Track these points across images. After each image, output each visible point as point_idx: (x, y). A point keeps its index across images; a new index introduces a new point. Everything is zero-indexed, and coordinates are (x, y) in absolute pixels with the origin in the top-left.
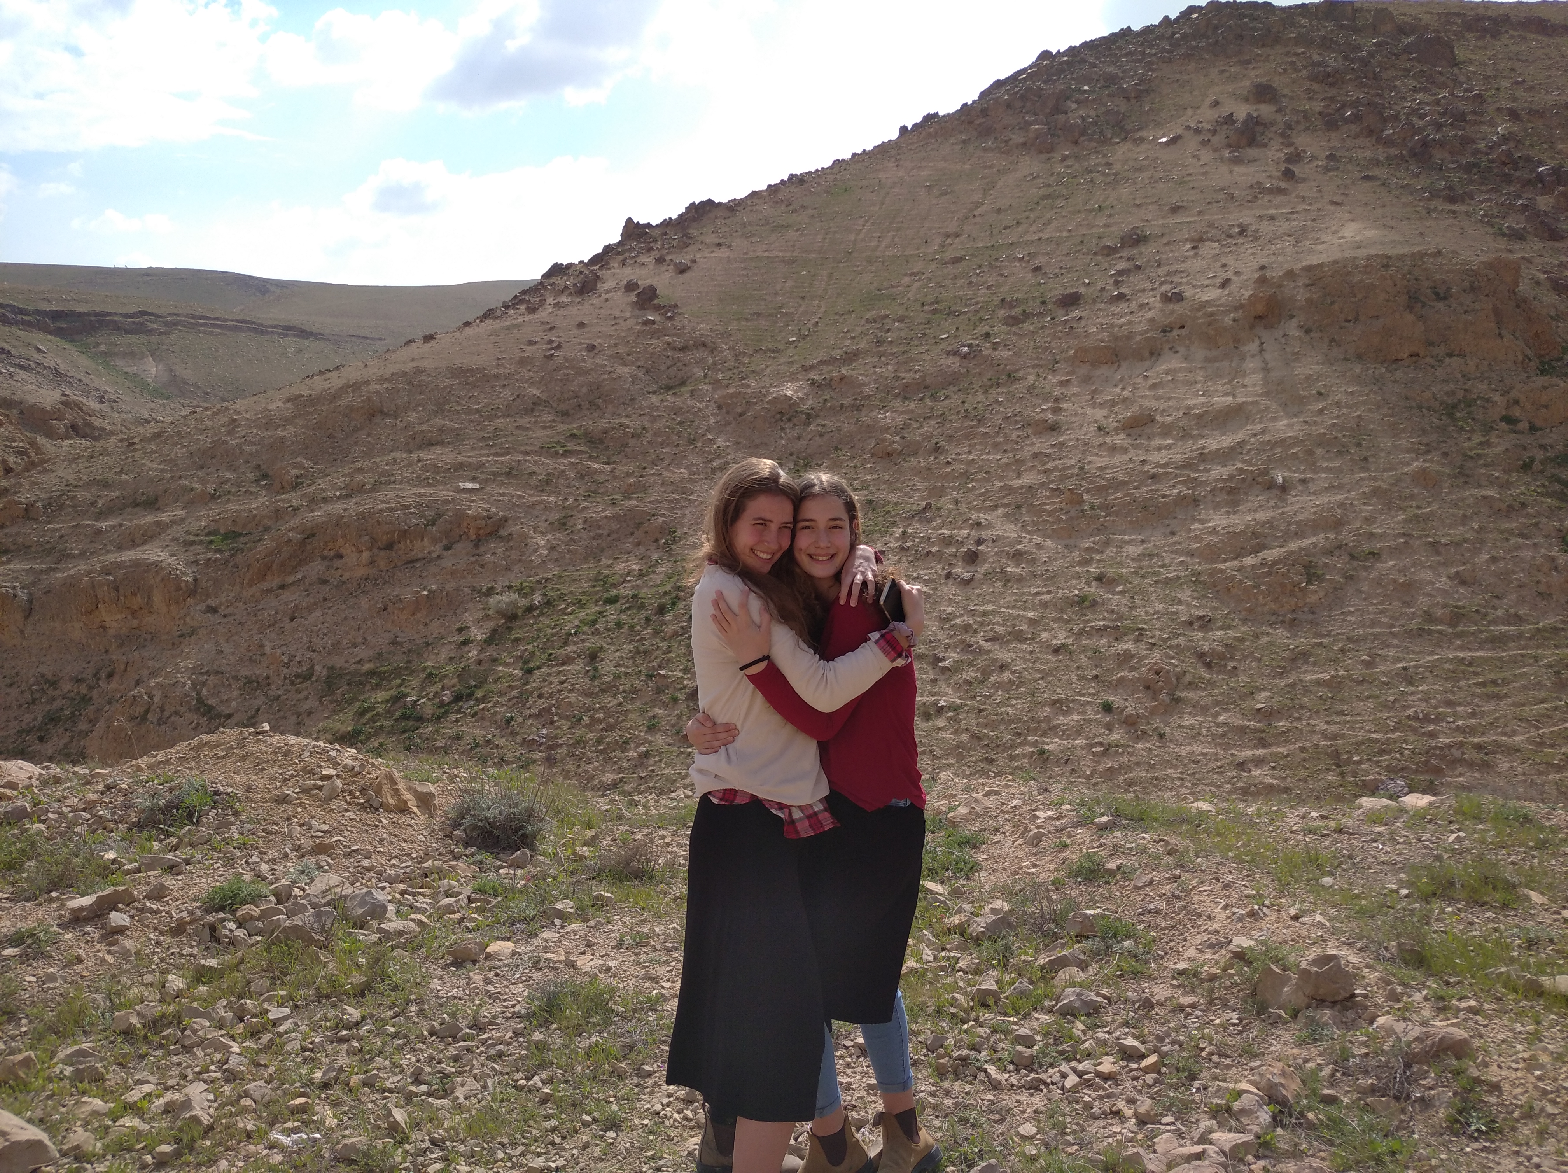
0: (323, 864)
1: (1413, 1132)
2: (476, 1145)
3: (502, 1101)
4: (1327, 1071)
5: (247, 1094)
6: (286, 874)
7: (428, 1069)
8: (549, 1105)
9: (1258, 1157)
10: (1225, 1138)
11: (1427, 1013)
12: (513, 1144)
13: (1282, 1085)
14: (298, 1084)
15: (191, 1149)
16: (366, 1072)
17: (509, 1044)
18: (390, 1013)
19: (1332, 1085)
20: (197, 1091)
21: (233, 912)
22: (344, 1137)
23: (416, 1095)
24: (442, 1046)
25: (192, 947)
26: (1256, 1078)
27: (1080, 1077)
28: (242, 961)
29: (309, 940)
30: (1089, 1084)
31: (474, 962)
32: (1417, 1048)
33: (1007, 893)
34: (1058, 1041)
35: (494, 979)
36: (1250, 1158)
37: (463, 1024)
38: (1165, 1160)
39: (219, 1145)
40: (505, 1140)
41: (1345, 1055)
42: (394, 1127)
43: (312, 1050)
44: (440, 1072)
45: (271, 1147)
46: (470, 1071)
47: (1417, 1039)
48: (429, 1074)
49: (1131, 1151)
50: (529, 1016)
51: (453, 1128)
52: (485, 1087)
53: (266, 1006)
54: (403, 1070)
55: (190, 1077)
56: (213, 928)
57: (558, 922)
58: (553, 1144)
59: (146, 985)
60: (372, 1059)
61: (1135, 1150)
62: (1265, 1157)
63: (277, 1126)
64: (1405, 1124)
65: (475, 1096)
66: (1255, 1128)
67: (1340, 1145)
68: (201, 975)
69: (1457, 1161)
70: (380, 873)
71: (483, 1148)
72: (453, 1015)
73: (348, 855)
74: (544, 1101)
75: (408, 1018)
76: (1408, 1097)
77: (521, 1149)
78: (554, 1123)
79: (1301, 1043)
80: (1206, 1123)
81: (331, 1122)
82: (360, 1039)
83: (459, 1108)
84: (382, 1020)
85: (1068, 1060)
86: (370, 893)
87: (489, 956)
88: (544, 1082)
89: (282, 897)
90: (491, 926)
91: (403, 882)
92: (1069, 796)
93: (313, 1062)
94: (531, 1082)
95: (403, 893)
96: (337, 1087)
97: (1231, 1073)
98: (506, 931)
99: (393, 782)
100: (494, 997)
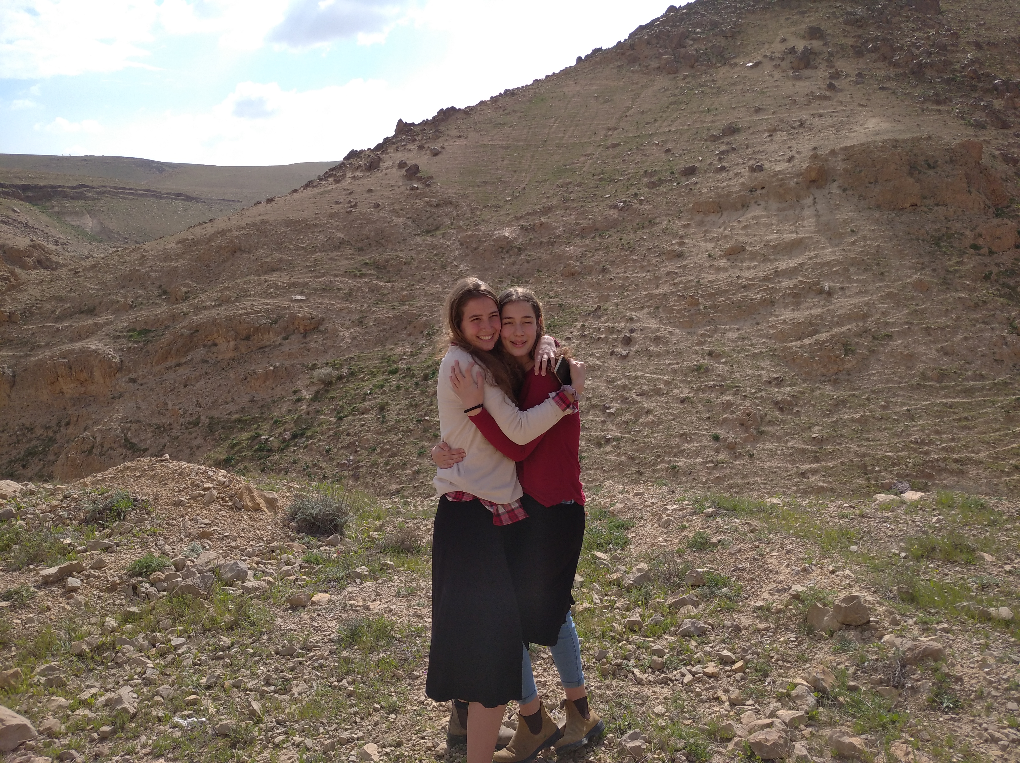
0: (206, 545)
1: (906, 709)
2: (306, 724)
3: (322, 696)
4: (851, 670)
5: (158, 693)
6: (182, 551)
7: (274, 676)
8: (352, 698)
9: (807, 726)
10: (786, 714)
11: (916, 632)
12: (330, 723)
13: (823, 679)
14: (191, 687)
15: (123, 729)
16: (235, 678)
17: (327, 659)
18: (250, 640)
19: (855, 679)
20: (126, 692)
21: (147, 576)
22: (221, 720)
23: (267, 692)
24: (283, 661)
25: (121, 599)
26: (806, 675)
27: (694, 676)
28: (154, 608)
29: (197, 594)
30: (699, 680)
31: (304, 607)
32: (909, 655)
33: (647, 558)
34: (679, 653)
35: (317, 618)
36: (802, 726)
37: (297, 646)
38: (748, 729)
39: (141, 726)
40: (325, 721)
41: (863, 660)
42: (253, 713)
43: (200, 665)
44: (282, 678)
45: (174, 727)
46: (302, 677)
47: (909, 649)
48: (276, 679)
49: (725, 723)
50: (339, 641)
51: (291, 713)
52: (311, 687)
53: (170, 637)
54: (259, 677)
55: (121, 683)
56: (135, 587)
57: (358, 581)
58: (355, 722)
59: (92, 624)
60: (238, 670)
61: (728, 722)
62: (811, 726)
63: (178, 713)
64: (901, 704)
65: (305, 693)
66: (805, 707)
67: (860, 717)
68: (127, 618)
69: (934, 727)
70: (243, 551)
71: (310, 726)
72: (291, 641)
73: (222, 539)
74: (350, 695)
75: (262, 644)
76: (903, 686)
77: (335, 726)
78: (355, 709)
79: (835, 652)
80: (774, 704)
81: (213, 710)
82: (231, 657)
83: (295, 701)
84: (245, 645)
85: (686, 665)
86: (236, 563)
87: (313, 603)
88: (349, 683)
89: (179, 566)
90: (315, 584)
91: (257, 556)
92: (688, 495)
93: (201, 672)
94: (341, 683)
95: (257, 563)
96: (216, 688)
97: (790, 672)
98: (325, 587)
99: (250, 491)
100: (317, 629)
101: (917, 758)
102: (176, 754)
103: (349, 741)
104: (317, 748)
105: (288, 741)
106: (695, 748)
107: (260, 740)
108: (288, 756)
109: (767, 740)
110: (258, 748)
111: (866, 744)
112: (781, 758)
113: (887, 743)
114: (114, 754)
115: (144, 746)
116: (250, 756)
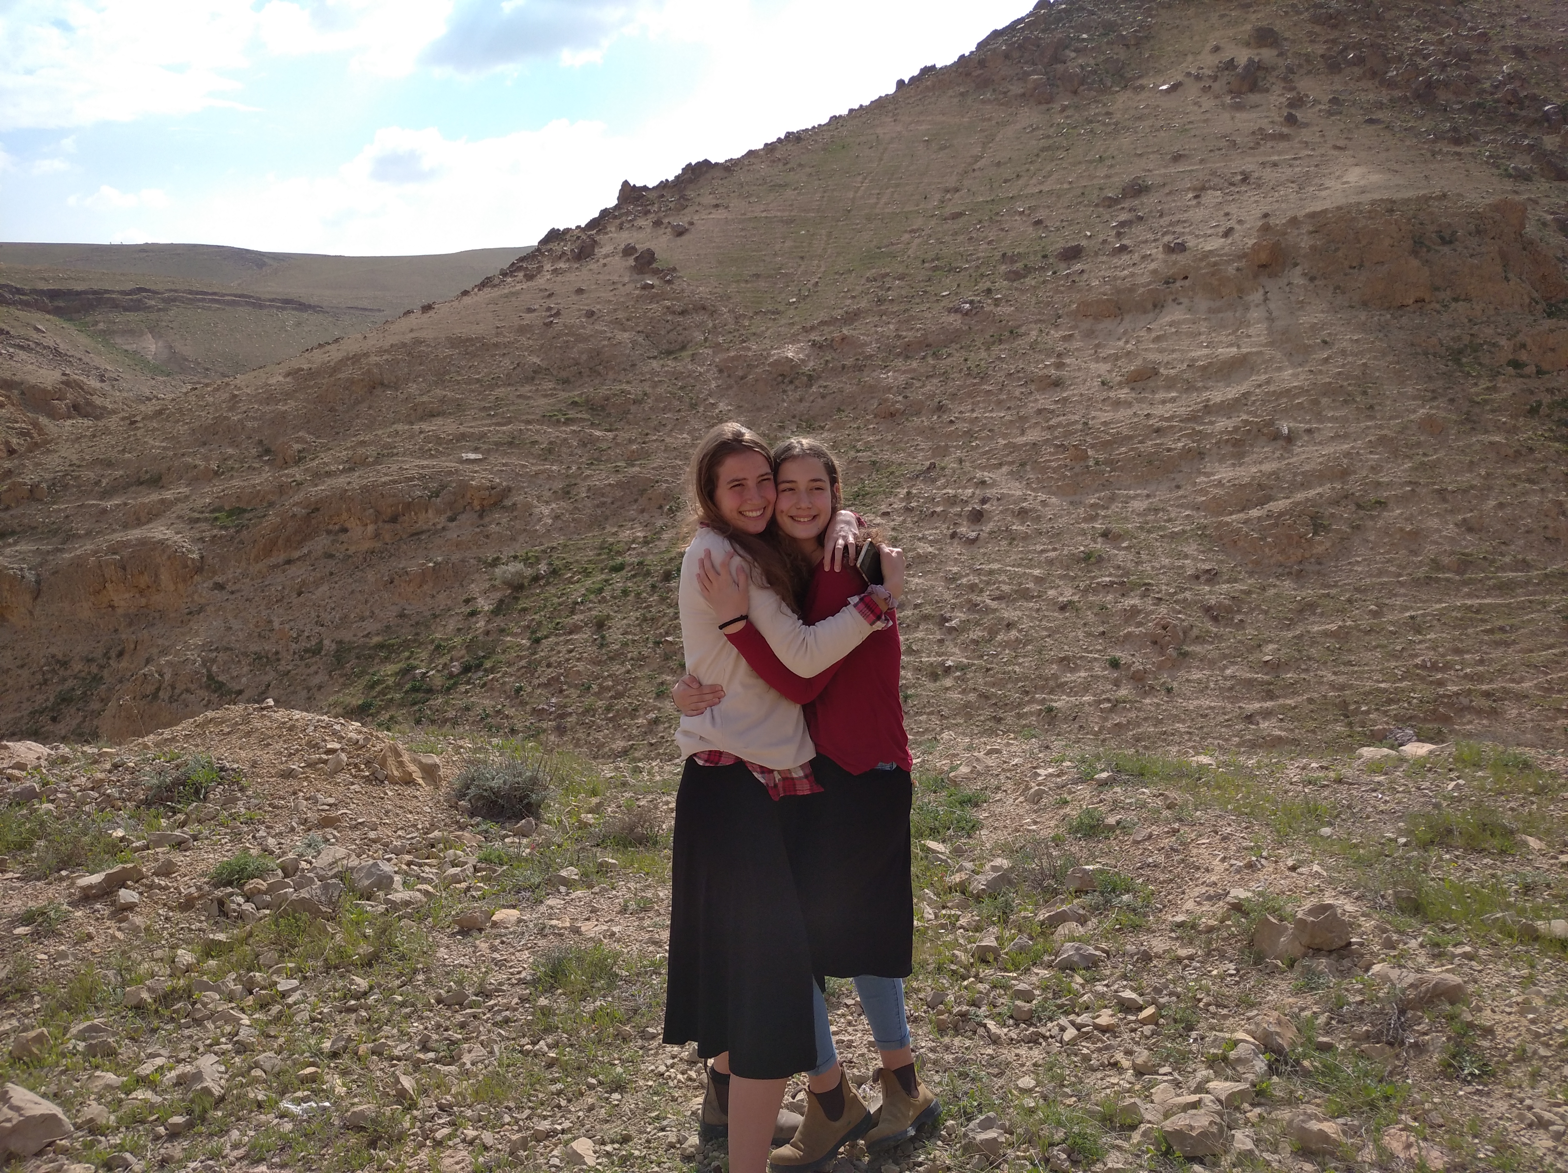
0: (329, 837)
1: (1407, 1077)
2: (483, 1110)
3: (508, 1066)
4: (1322, 1019)
5: (257, 1065)
6: (293, 847)
7: (435, 1037)
8: (554, 1069)
9: (1254, 1105)
10: (1221, 1087)
11: (1422, 960)
12: (520, 1108)
13: (1278, 1034)
14: (307, 1054)
15: (203, 1119)
16: (374, 1040)
17: (516, 1010)
18: (398, 982)
19: (1327, 1033)
20: (208, 1064)
21: (241, 886)
22: (353, 1104)
23: (424, 1062)
24: (449, 1014)
25: (201, 922)
26: (1252, 1027)
27: (1079, 1030)
28: (250, 935)
29: (316, 913)
30: (1087, 1037)
31: (480, 930)
32: (1412, 994)
33: (1007, 850)
34: (1057, 995)
35: (500, 947)
36: (1246, 1106)
37: (469, 991)
38: (1162, 1110)
39: (231, 1115)
40: (512, 1104)
41: (1341, 1002)
42: (402, 1094)
43: (320, 1021)
44: (447, 1039)
45: (282, 1116)
46: (477, 1037)
47: (1411, 985)
48: (437, 1041)
49: (1128, 1101)
50: (534, 982)
51: (460, 1093)
52: (492, 1052)
53: (275, 978)
54: (410, 1039)
55: (201, 1049)
56: (221, 903)
57: (563, 889)
58: (559, 1106)
59: (156, 960)
60: (380, 1028)
61: (1132, 1100)
62: (1259, 1105)
63: (287, 1095)
64: (1399, 1070)
65: (482, 1061)
66: (1251, 1077)
67: (1335, 1091)
68: (210, 949)
69: (1450, 1105)
70: (386, 845)
71: (490, 1113)
72: (459, 983)
73: (354, 828)
74: (550, 1065)
75: (415, 987)
76: (1402, 1043)
77: (527, 1112)
78: (559, 1086)
79: (1298, 992)
80: (1203, 1072)
81: (341, 1090)
82: (368, 1008)
83: (466, 1074)
84: (389, 989)
85: (1066, 1013)
86: (376, 864)
87: (495, 925)
88: (550, 1047)
89: (289, 870)
90: (497, 895)
91: (409, 852)
92: (1070, 753)
93: (322, 1032)
94: (537, 1047)
95: (409, 864)
96: (346, 1056)
97: (1228, 1023)
98: (512, 899)
99: (397, 754)
100: (500, 964)
101: (1424, 1153)
102: (285, 1157)
103: (549, 1135)
104: (500, 1147)
105: (456, 1136)
106: (1080, 1141)
107: (413, 1134)
108: (456, 1159)
109: (1192, 1128)
110: (409, 1147)
111: (1345, 1133)
112: (1214, 1155)
113: (1378, 1130)
114: (189, 1159)
115: (235, 1147)
116: (398, 1160)
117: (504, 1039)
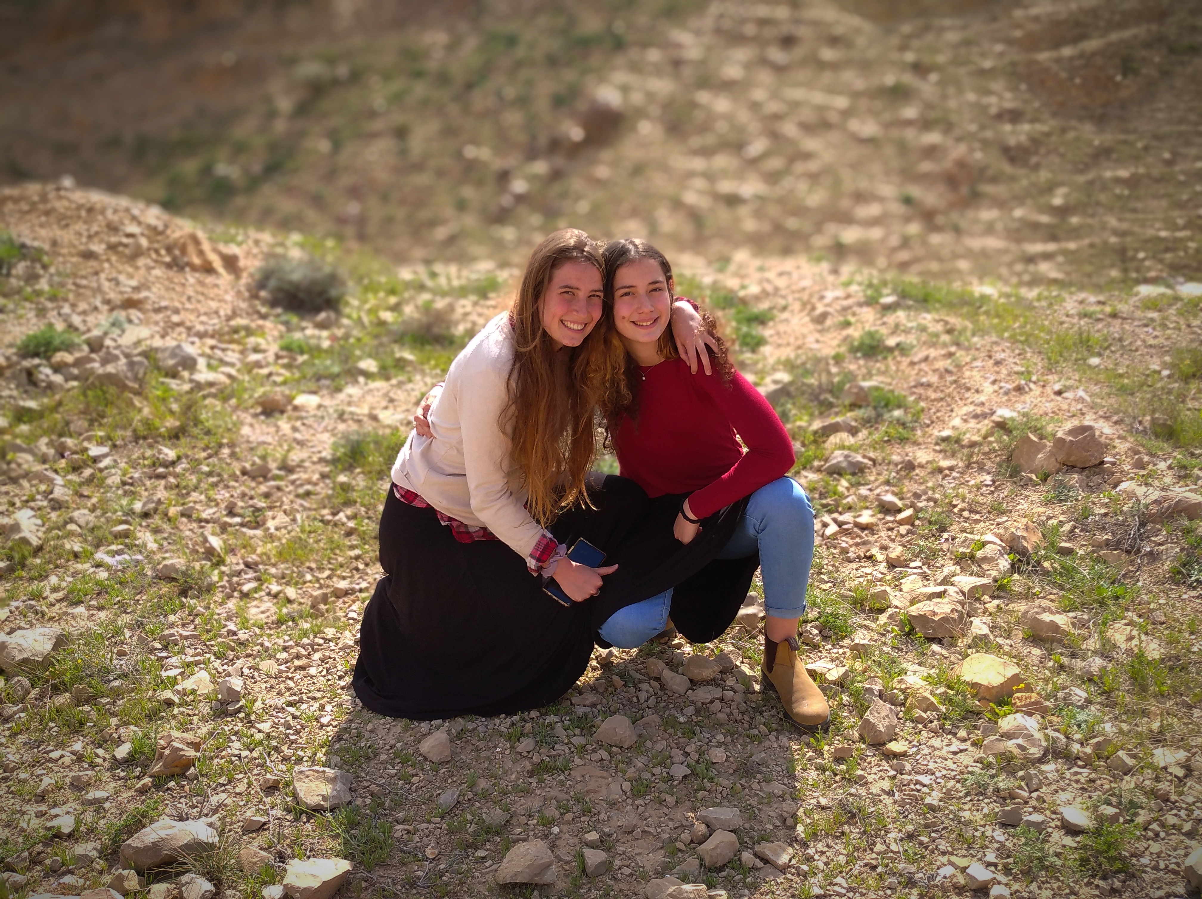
0: (133, 318)
1: (1138, 580)
2: (287, 569)
3: (310, 532)
4: (1067, 527)
5: (72, 520)
6: (98, 325)
7: (241, 504)
8: (354, 537)
9: (993, 597)
10: (966, 582)
11: (1168, 480)
12: (321, 569)
13: (1024, 538)
14: (120, 513)
15: (23, 566)
16: (183, 504)
17: (315, 484)
18: (204, 455)
19: (1070, 539)
20: (25, 517)
21: (48, 358)
22: (164, 559)
23: (231, 525)
24: (253, 484)
25: (11, 389)
26: (1002, 531)
27: (840, 526)
28: (60, 404)
29: (124, 387)
30: (847, 533)
31: (282, 412)
32: (1154, 509)
33: (789, 365)
34: (822, 496)
35: (302, 428)
36: (986, 598)
37: (273, 465)
38: (909, 597)
39: (49, 562)
40: (313, 565)
41: (1086, 513)
42: (210, 552)
43: (132, 484)
44: (252, 506)
45: (98, 565)
46: (280, 506)
47: (1155, 501)
48: (242, 508)
49: (879, 589)
50: (334, 461)
51: (265, 554)
52: (294, 520)
53: (86, 444)
54: (217, 505)
55: (18, 504)
56: (29, 373)
57: (361, 379)
58: (357, 569)
60: (188, 494)
61: (883, 588)
62: (999, 597)
63: (102, 548)
64: (1131, 574)
65: (285, 528)
66: (994, 573)
67: (1070, 589)
68: (22, 415)
69: (1173, 606)
70: (189, 329)
71: (293, 572)
72: (264, 458)
73: (158, 310)
74: (349, 533)
75: (221, 459)
76: (1139, 551)
77: (327, 573)
78: (357, 552)
79: (1047, 503)
80: (950, 568)
81: (152, 546)
82: (176, 476)
83: (271, 538)
84: (196, 460)
85: (830, 512)
86: (179, 347)
87: (296, 408)
88: (349, 518)
89: (96, 346)
90: (298, 381)
91: (212, 337)
92: (858, 278)
93: (133, 495)
94: (337, 518)
95: (212, 348)
96: (157, 517)
97: (978, 526)
98: (312, 386)
99: (197, 242)
100: (301, 443)
101: (1144, 645)
102: (101, 601)
103: (346, 593)
104: (302, 601)
105: (262, 590)
106: (831, 619)
107: (222, 587)
108: (262, 609)
109: (935, 614)
110: (218, 597)
111: (1074, 625)
112: (952, 638)
113: (1105, 624)
114: (12, 598)
115: (54, 590)
116: (207, 608)
117: (305, 509)
